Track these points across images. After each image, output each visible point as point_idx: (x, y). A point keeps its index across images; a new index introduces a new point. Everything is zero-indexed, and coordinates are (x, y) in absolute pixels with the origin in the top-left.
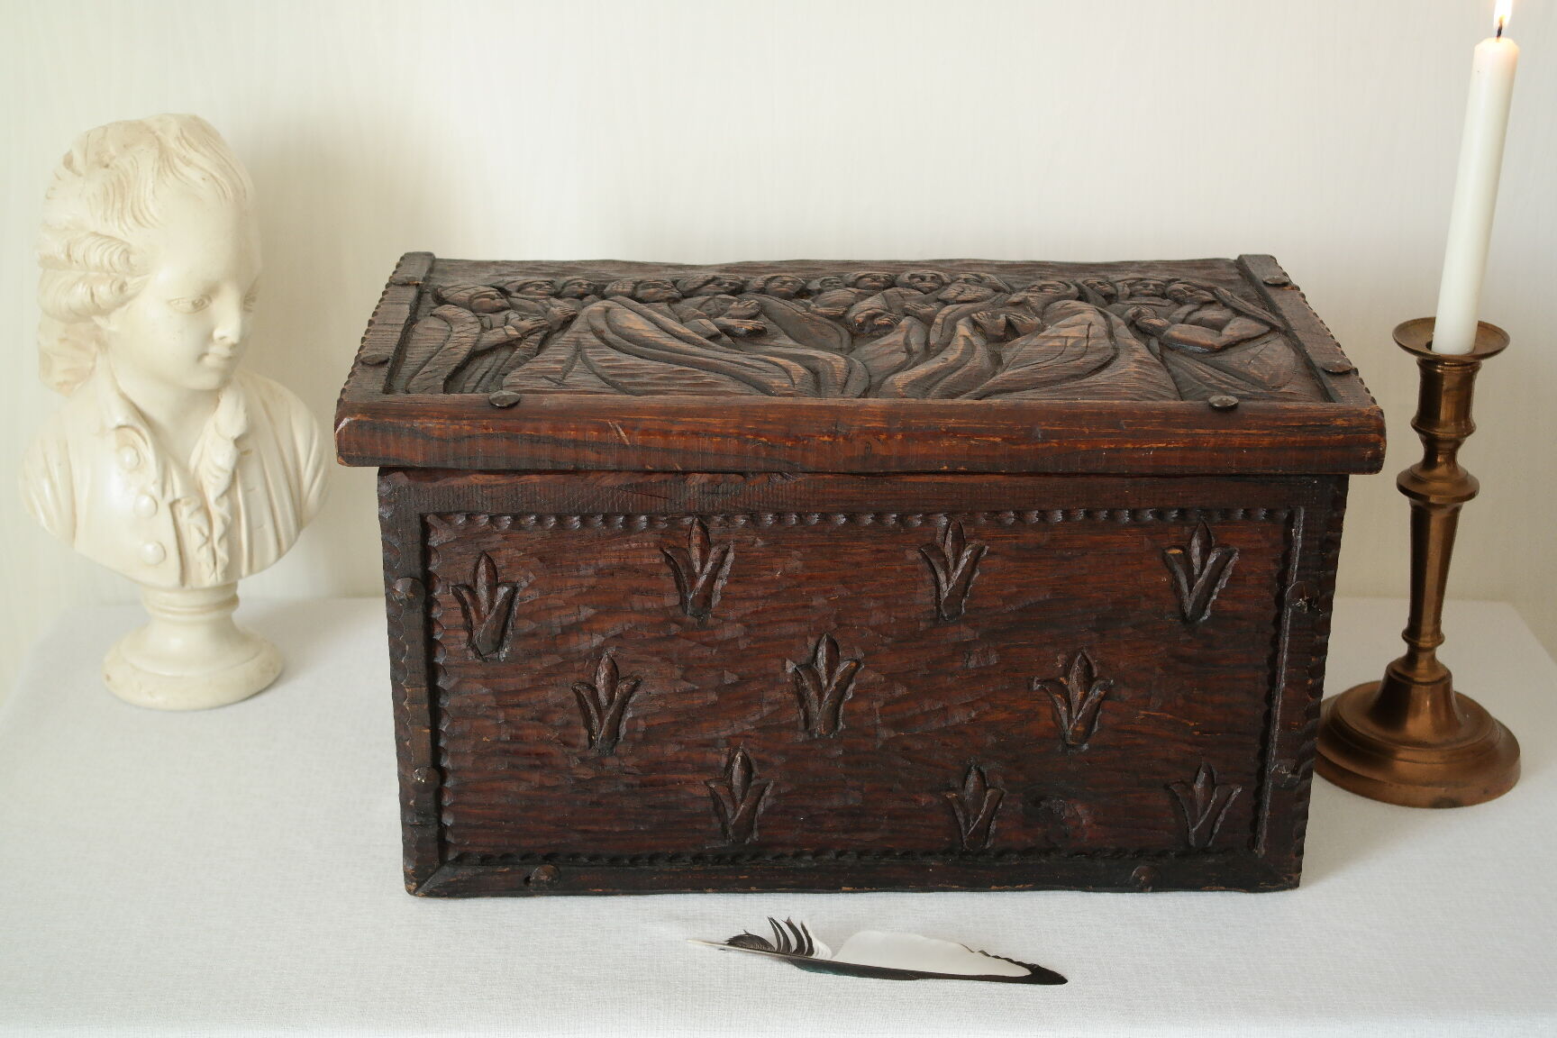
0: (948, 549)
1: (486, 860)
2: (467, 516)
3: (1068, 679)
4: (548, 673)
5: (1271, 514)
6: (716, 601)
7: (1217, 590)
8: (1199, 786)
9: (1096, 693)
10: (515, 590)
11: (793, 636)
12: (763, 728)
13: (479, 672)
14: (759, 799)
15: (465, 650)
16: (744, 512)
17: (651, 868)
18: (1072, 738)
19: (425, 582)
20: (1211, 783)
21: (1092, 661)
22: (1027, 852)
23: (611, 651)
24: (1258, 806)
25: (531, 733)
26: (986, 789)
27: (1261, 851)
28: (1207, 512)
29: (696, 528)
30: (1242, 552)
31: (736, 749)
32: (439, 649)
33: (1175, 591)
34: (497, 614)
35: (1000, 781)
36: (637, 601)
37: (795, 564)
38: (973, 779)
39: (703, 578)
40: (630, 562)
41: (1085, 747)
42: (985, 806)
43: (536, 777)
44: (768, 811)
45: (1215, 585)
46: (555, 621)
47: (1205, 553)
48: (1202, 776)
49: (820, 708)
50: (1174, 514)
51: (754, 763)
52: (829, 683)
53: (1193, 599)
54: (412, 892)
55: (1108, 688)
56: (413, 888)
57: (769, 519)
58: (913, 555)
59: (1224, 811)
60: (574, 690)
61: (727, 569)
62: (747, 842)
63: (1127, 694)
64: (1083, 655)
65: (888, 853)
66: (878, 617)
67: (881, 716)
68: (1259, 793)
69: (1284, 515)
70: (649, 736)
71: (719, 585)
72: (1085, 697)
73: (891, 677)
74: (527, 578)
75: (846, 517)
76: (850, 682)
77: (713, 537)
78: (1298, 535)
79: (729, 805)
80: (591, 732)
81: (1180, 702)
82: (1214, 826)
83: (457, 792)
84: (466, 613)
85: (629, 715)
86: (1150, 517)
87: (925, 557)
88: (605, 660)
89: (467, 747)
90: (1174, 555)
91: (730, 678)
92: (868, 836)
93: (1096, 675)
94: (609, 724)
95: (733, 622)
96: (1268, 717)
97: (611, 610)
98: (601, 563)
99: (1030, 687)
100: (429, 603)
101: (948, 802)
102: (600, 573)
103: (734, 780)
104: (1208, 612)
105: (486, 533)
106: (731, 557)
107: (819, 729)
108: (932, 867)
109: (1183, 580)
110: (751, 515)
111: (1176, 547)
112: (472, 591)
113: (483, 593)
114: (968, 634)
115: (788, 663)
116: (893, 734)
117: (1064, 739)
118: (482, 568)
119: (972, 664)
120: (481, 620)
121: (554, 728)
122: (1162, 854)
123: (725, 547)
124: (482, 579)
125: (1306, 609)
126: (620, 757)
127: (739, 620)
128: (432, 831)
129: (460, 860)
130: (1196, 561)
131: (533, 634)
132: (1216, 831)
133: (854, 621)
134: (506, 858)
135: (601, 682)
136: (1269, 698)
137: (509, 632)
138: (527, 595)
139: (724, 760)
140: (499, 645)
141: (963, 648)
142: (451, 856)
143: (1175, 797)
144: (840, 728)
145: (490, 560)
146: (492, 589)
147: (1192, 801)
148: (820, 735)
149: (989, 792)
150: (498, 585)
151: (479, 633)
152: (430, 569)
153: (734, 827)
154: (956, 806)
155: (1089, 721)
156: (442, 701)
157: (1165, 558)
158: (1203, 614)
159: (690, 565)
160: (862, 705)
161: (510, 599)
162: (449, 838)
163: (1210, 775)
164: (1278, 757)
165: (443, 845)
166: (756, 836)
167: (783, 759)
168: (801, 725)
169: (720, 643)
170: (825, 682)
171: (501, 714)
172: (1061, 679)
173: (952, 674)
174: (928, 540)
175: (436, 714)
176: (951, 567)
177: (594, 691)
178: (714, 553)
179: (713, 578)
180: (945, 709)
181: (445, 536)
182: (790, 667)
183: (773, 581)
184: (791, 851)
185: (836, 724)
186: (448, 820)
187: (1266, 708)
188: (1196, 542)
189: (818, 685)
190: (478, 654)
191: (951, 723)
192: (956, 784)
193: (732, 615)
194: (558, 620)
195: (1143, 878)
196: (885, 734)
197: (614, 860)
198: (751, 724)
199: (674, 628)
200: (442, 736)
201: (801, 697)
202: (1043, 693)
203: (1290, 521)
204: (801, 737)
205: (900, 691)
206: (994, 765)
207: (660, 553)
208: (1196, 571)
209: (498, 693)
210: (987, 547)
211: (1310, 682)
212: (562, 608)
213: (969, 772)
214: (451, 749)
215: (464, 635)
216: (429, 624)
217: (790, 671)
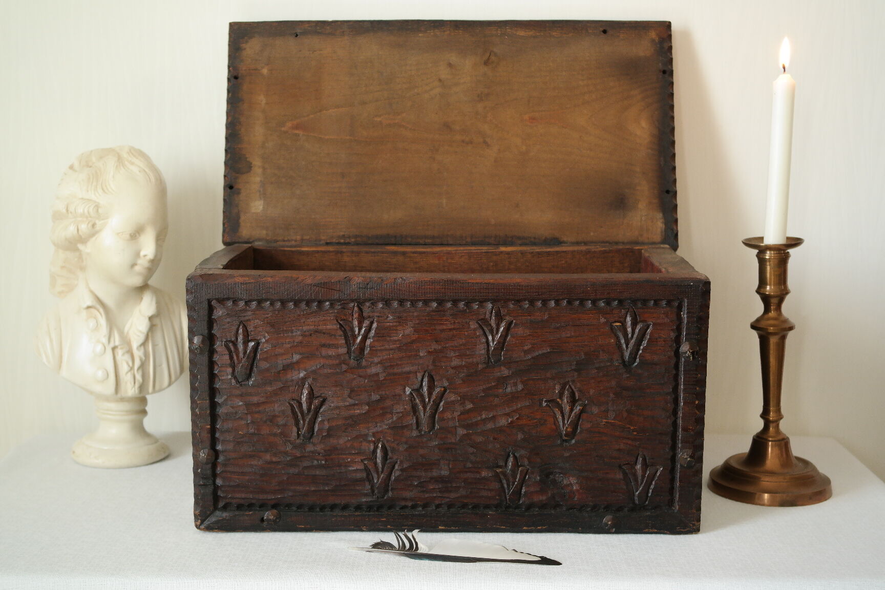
0: (493, 322)
1: (239, 507)
2: (233, 302)
3: (562, 400)
4: (275, 393)
5: (669, 303)
6: (367, 351)
7: (642, 347)
8: (639, 467)
9: (578, 408)
10: (258, 344)
11: (409, 373)
12: (393, 427)
13: (238, 392)
14: (392, 471)
15: (231, 379)
16: (383, 300)
17: (331, 513)
18: (566, 435)
19: (210, 339)
20: (645, 465)
21: (575, 390)
22: (543, 506)
23: (310, 380)
24: (673, 480)
25: (265, 430)
26: (519, 467)
27: (677, 507)
28: (634, 302)
29: (356, 309)
30: (654, 324)
31: (379, 441)
32: (217, 379)
33: (618, 348)
34: (248, 358)
35: (526, 462)
36: (324, 352)
37: (409, 330)
38: (511, 459)
39: (359, 338)
40: (320, 328)
41: (573, 441)
42: (518, 477)
43: (268, 457)
44: (397, 479)
45: (640, 345)
46: (280, 362)
47: (634, 325)
48: (640, 459)
49: (424, 416)
50: (616, 303)
51: (388, 448)
52: (429, 400)
53: (629, 351)
54: (198, 527)
55: (584, 406)
56: (198, 523)
57: (395, 304)
58: (473, 325)
59: (653, 483)
60: (289, 403)
61: (373, 332)
62: (385, 498)
63: (595, 410)
64: (570, 386)
65: (464, 506)
66: (455, 362)
67: (458, 421)
68: (673, 470)
69: (676, 304)
70: (330, 433)
71: (368, 342)
72: (571, 410)
73: (464, 398)
74: (265, 337)
75: (437, 303)
76: (441, 401)
77: (365, 314)
78: (684, 316)
79: (375, 476)
80: (299, 430)
81: (625, 415)
82: (648, 492)
83: (225, 465)
84: (231, 358)
85: (320, 419)
86: (603, 304)
87: (481, 326)
88: (306, 386)
89: (229, 437)
90: (616, 326)
91: (375, 397)
92: (453, 495)
93: (577, 398)
94: (308, 424)
95: (377, 364)
96: (675, 424)
97: (310, 356)
98: (305, 328)
99: (541, 404)
100: (212, 352)
101: (497, 475)
102: (303, 335)
103: (378, 459)
104: (638, 360)
105: (245, 310)
106: (375, 325)
107: (425, 428)
108: (490, 515)
109: (623, 341)
110: (386, 302)
111: (618, 322)
112: (235, 344)
113: (241, 347)
114: (505, 372)
115: (407, 389)
116: (465, 432)
117: (561, 437)
118: (241, 331)
119: (509, 390)
120: (239, 361)
121: (278, 426)
122: (620, 509)
123: (371, 320)
124: (240, 338)
125: (691, 358)
126: (314, 445)
127: (379, 363)
128: (210, 489)
129: (225, 508)
130: (629, 330)
131: (267, 370)
132: (650, 495)
133: (443, 364)
134: (250, 506)
135: (304, 398)
136: (675, 412)
137: (255, 369)
138: (265, 347)
139: (372, 447)
140: (249, 376)
141: (502, 381)
142: (221, 504)
143: (625, 474)
144: (436, 428)
145: (245, 327)
146: (246, 343)
147: (635, 475)
148: (425, 432)
149: (520, 469)
150: (249, 341)
151: (239, 369)
152: (213, 332)
153: (378, 488)
154: (502, 477)
155: (575, 425)
156: (217, 410)
157: (612, 328)
158: (635, 361)
159: (352, 330)
160: (448, 415)
161: (255, 349)
162: (220, 493)
163: (644, 459)
164: (683, 448)
165: (216, 498)
166: (390, 494)
167: (405, 446)
168: (415, 427)
169: (370, 376)
170: (427, 400)
171: (249, 417)
172: (558, 400)
173: (497, 396)
174: (482, 317)
175: (214, 417)
176: (495, 332)
177: (300, 404)
178: (366, 323)
179: (365, 338)
180: (494, 417)
181: (221, 313)
182: (408, 391)
183: (398, 340)
184: (410, 504)
185: (434, 426)
186: (219, 482)
187: (673, 419)
188: (629, 319)
189: (423, 401)
190: (237, 382)
191: (498, 425)
192: (501, 463)
193: (376, 360)
194: (281, 362)
195: (610, 523)
196: (461, 432)
197: (311, 508)
198: (387, 425)
199: (344, 367)
200: (217, 430)
201: (414, 409)
202: (548, 408)
203: (680, 308)
204: (415, 433)
205: (469, 406)
206: (523, 452)
207: (336, 322)
208: (630, 335)
209: (248, 405)
210: (514, 321)
211: (697, 402)
212: (283, 354)
213: (509, 456)
214: (221, 438)
215: (230, 370)
216: (211, 364)
217: (408, 393)
